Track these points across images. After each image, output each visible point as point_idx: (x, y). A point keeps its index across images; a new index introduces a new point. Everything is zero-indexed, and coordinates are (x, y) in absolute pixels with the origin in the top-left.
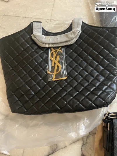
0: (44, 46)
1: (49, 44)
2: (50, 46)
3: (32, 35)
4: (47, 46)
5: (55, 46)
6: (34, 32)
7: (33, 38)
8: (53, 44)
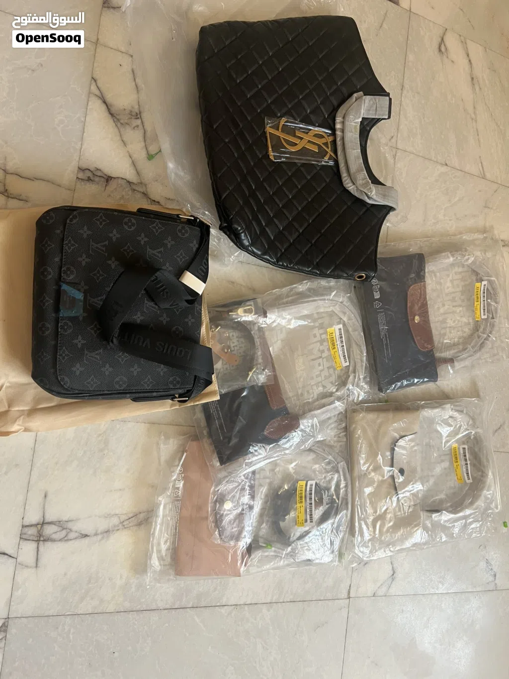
0: (339, 119)
1: (343, 131)
2: (338, 133)
3: (361, 93)
4: (338, 126)
5: (339, 143)
6: (368, 97)
7: (355, 95)
8: (343, 139)
